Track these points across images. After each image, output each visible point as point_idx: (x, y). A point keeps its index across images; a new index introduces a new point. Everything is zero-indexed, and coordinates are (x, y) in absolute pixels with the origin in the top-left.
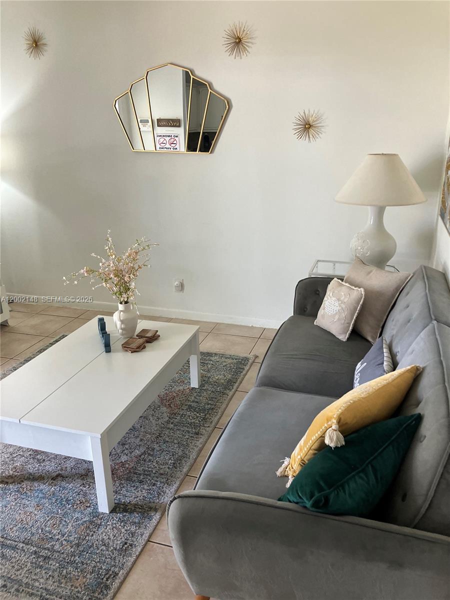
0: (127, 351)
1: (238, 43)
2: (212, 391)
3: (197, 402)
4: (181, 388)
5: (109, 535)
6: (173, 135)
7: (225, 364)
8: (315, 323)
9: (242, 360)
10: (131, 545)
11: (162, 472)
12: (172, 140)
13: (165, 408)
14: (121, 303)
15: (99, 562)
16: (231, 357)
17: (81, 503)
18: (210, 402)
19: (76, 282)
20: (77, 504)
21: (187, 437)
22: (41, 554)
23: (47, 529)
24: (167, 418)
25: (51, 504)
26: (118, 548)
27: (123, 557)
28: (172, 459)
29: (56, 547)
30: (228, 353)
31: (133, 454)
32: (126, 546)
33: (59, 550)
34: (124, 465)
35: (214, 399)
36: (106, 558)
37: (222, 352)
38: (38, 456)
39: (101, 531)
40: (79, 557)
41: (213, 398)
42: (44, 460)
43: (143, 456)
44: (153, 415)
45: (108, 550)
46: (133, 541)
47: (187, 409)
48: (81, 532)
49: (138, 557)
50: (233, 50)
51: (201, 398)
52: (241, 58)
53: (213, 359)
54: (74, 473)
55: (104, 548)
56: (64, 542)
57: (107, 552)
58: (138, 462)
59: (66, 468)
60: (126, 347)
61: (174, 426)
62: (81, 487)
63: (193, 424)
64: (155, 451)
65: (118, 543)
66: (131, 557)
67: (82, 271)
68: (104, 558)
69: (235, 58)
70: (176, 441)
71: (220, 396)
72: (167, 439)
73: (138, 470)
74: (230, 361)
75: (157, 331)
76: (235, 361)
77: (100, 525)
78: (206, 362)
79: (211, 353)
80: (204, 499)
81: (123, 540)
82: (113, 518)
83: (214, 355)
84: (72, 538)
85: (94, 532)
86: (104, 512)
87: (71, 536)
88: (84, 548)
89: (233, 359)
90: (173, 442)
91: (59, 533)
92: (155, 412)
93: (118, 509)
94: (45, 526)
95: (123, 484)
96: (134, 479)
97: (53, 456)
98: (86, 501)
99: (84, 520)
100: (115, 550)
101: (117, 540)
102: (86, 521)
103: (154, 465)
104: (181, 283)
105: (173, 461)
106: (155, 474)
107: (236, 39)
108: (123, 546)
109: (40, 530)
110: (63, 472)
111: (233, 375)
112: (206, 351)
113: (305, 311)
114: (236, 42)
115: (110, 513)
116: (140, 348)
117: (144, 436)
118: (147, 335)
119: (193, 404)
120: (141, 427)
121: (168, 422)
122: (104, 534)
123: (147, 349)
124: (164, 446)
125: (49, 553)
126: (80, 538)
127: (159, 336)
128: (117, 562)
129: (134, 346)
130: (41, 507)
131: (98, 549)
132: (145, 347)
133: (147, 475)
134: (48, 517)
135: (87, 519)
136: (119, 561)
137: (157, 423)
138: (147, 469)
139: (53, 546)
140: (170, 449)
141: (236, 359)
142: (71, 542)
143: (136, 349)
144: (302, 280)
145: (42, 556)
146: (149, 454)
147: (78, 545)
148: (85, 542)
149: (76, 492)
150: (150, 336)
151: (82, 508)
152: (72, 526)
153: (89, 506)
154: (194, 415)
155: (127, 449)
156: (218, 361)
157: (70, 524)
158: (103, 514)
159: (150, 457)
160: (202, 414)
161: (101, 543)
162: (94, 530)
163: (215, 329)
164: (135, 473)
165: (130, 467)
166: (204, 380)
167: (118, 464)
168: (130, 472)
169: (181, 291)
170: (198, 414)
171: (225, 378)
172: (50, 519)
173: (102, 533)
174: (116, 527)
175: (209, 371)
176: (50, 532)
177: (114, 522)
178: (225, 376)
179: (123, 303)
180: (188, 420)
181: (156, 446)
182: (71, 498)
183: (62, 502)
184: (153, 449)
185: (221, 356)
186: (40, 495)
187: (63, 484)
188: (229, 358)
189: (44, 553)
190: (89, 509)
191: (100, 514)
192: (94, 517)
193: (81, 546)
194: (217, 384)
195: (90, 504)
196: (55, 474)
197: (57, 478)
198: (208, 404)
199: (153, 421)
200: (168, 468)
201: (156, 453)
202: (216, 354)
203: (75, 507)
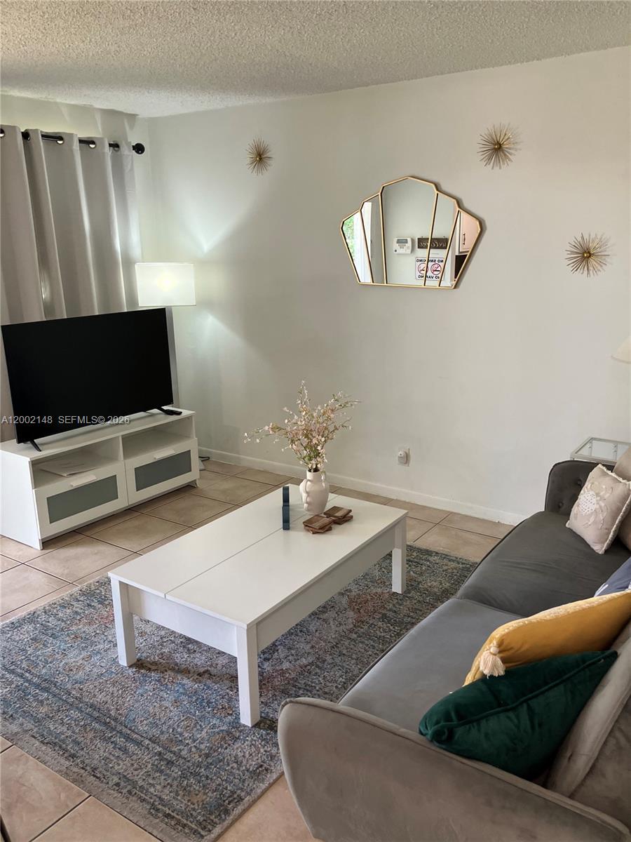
0: (308, 531)
1: (497, 149)
2: (419, 601)
3: (395, 612)
4: (379, 590)
5: (244, 753)
6: (437, 260)
7: (445, 568)
8: (567, 525)
9: (471, 566)
10: (267, 770)
11: (326, 690)
12: (436, 266)
13: (352, 613)
14: (310, 471)
15: (226, 780)
16: (457, 560)
17: (223, 708)
18: (412, 614)
19: (258, 441)
20: (218, 709)
21: (370, 653)
22: (165, 757)
23: (179, 730)
24: (352, 626)
25: (190, 702)
26: (251, 770)
27: (254, 781)
28: (344, 677)
29: (184, 753)
30: (454, 554)
31: (297, 663)
32: (260, 769)
33: (186, 756)
34: (283, 673)
35: (418, 612)
36: (235, 778)
37: (446, 551)
38: (190, 646)
39: (237, 746)
40: (205, 770)
41: (418, 610)
42: (195, 651)
43: (309, 667)
44: (334, 619)
45: (239, 769)
46: (270, 765)
47: (379, 619)
48: (215, 742)
49: (271, 785)
50: (490, 159)
51: (402, 607)
52: (500, 168)
53: (431, 559)
54: (225, 673)
55: (235, 765)
56: (193, 749)
57: (238, 772)
58: (301, 674)
59: (217, 664)
60: (309, 525)
61: (358, 637)
62: (228, 690)
63: (382, 638)
64: (326, 663)
65: (253, 764)
66: (263, 783)
67: (267, 428)
68: (232, 778)
69: (493, 168)
70: (354, 656)
71: (428, 609)
72: (344, 652)
73: (299, 683)
74: (453, 565)
75: (350, 511)
76: (461, 566)
77: (238, 738)
78: (421, 562)
79: (431, 551)
80: (317, 708)
81: (259, 761)
82: (254, 733)
83: (434, 554)
84: (202, 747)
85: (229, 745)
86: (246, 724)
87: (202, 743)
88: (213, 761)
89: (458, 563)
90: (349, 656)
91: (190, 738)
92: (338, 615)
93: (262, 725)
94: (178, 726)
95: (276, 696)
96: (291, 692)
97: (205, 648)
98: (229, 708)
99: (221, 728)
100: (248, 771)
101: (253, 761)
102: (223, 730)
103: (319, 681)
104: (406, 453)
105: (344, 680)
106: (318, 691)
107: (495, 145)
108: (257, 768)
109: (171, 730)
110: (213, 668)
111: (452, 584)
112: (425, 548)
113: (559, 507)
114: (495, 148)
115: (252, 727)
116: (325, 529)
117: (317, 643)
118: (337, 515)
119: (390, 614)
120: (317, 631)
121: (351, 631)
122: (240, 750)
123: (333, 531)
124: (338, 660)
125: (175, 758)
126: (211, 748)
127: (352, 517)
128: (246, 785)
129: (317, 525)
130: (179, 704)
131: (228, 765)
132: (330, 529)
133: (307, 690)
134: (183, 716)
135: (225, 728)
136: (248, 785)
137: (337, 629)
138: (310, 683)
139: (180, 750)
140: (344, 664)
141: (463, 564)
142: (201, 751)
143: (320, 529)
144: (559, 463)
145: (167, 759)
146: (317, 666)
147: (207, 756)
148: (216, 754)
149: (220, 695)
150: (340, 515)
151: (223, 715)
152: (207, 732)
153: (231, 714)
154: (387, 627)
155: (293, 655)
156: (437, 562)
157: (205, 730)
158: (244, 726)
159: (318, 670)
160: (396, 628)
161: (233, 759)
162: (230, 742)
163: (445, 520)
164: (295, 686)
165: (290, 677)
166: (410, 584)
167: (277, 671)
168: (289, 683)
169: (406, 463)
170: (391, 628)
171: (441, 587)
172: (185, 719)
173: (237, 748)
174: (255, 746)
175: (421, 574)
176: (181, 734)
177: (255, 738)
178: (441, 584)
179: (312, 471)
180: (377, 632)
181: (328, 658)
182: (214, 700)
183: (202, 703)
184: (324, 661)
185: (443, 556)
186: (181, 690)
187: (209, 682)
188: (453, 561)
189: (168, 756)
190: (229, 717)
191: (240, 725)
192: (233, 728)
193: (211, 757)
194: (428, 592)
195: (233, 712)
196: (202, 670)
197: (203, 675)
198: (409, 616)
199: (333, 627)
200: (336, 687)
201: (325, 666)
202: (437, 553)
203: (215, 712)
